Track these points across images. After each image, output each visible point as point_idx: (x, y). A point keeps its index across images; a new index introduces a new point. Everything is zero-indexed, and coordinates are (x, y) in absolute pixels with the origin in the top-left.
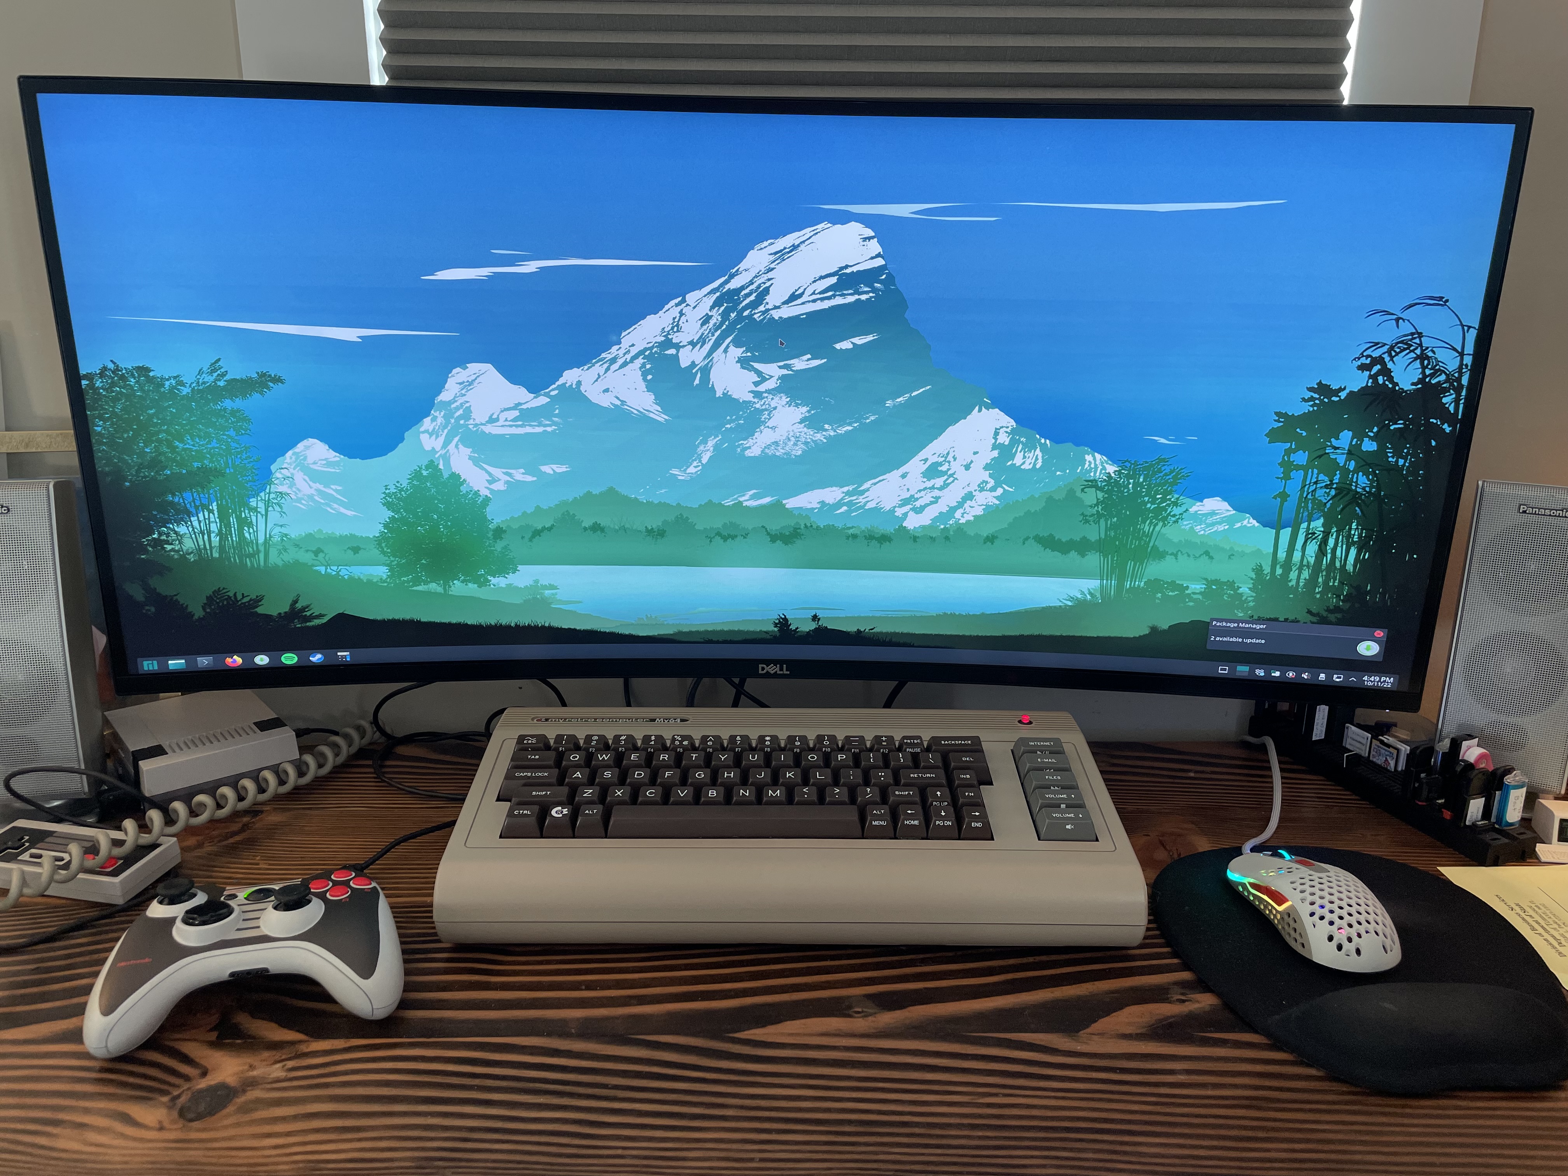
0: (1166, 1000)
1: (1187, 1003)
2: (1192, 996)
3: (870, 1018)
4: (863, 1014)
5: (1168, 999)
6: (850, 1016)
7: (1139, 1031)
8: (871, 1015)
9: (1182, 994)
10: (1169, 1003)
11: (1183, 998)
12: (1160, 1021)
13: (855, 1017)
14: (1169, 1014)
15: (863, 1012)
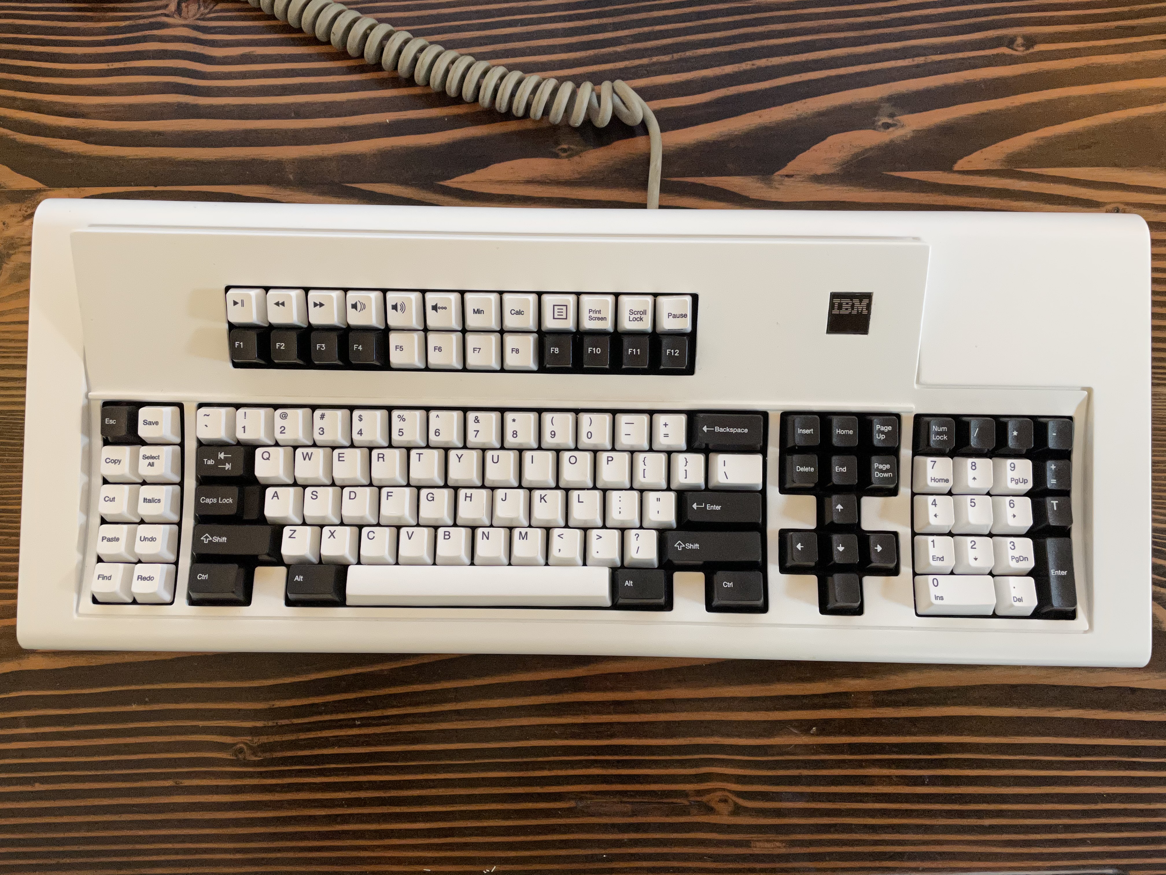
0: (871, 125)
1: (891, 129)
2: (899, 118)
3: (576, 159)
4: (569, 153)
5: (874, 123)
6: (556, 156)
7: (832, 171)
8: (577, 153)
9: (892, 116)
10: (874, 129)
11: (890, 121)
12: (857, 155)
13: (561, 158)
14: (868, 147)
15: (569, 149)
